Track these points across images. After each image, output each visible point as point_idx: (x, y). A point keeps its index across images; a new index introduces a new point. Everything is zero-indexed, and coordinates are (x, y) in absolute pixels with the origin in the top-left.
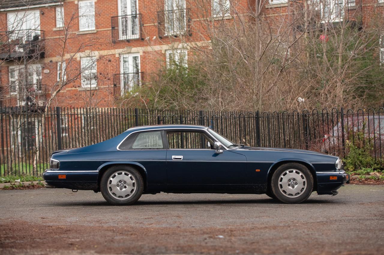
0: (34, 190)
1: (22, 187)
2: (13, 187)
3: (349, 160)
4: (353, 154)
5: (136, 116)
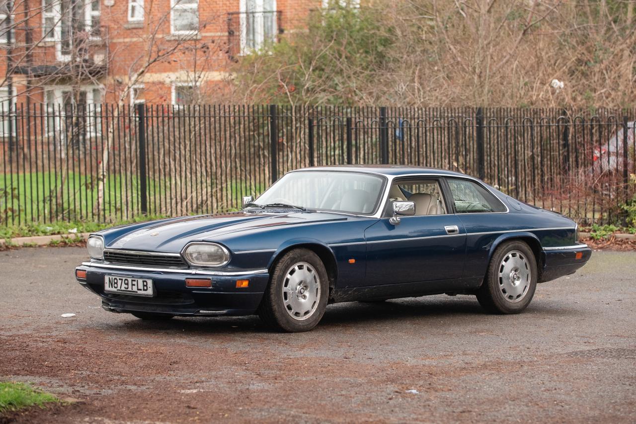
1: (81, 243)
2: (65, 243)
3: (634, 208)
5: (272, 118)
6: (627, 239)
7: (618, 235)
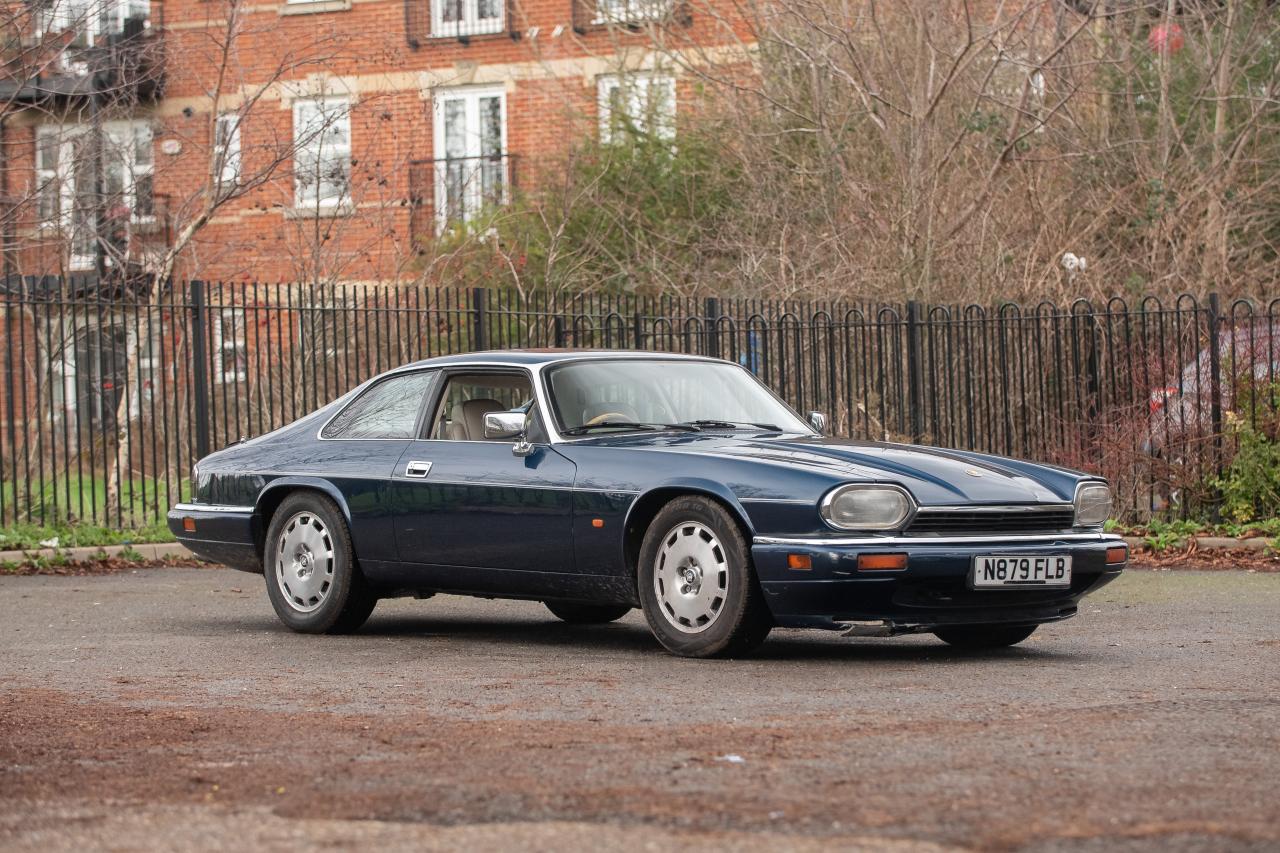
0: (108, 578)
1: (67, 567)
2: (33, 566)
3: (1236, 484)
4: (1251, 462)
5: (478, 316)
6: (1221, 548)
7: (1204, 540)
